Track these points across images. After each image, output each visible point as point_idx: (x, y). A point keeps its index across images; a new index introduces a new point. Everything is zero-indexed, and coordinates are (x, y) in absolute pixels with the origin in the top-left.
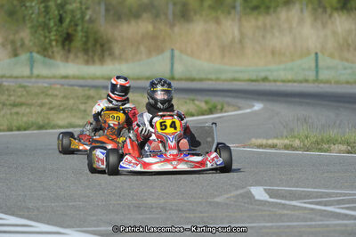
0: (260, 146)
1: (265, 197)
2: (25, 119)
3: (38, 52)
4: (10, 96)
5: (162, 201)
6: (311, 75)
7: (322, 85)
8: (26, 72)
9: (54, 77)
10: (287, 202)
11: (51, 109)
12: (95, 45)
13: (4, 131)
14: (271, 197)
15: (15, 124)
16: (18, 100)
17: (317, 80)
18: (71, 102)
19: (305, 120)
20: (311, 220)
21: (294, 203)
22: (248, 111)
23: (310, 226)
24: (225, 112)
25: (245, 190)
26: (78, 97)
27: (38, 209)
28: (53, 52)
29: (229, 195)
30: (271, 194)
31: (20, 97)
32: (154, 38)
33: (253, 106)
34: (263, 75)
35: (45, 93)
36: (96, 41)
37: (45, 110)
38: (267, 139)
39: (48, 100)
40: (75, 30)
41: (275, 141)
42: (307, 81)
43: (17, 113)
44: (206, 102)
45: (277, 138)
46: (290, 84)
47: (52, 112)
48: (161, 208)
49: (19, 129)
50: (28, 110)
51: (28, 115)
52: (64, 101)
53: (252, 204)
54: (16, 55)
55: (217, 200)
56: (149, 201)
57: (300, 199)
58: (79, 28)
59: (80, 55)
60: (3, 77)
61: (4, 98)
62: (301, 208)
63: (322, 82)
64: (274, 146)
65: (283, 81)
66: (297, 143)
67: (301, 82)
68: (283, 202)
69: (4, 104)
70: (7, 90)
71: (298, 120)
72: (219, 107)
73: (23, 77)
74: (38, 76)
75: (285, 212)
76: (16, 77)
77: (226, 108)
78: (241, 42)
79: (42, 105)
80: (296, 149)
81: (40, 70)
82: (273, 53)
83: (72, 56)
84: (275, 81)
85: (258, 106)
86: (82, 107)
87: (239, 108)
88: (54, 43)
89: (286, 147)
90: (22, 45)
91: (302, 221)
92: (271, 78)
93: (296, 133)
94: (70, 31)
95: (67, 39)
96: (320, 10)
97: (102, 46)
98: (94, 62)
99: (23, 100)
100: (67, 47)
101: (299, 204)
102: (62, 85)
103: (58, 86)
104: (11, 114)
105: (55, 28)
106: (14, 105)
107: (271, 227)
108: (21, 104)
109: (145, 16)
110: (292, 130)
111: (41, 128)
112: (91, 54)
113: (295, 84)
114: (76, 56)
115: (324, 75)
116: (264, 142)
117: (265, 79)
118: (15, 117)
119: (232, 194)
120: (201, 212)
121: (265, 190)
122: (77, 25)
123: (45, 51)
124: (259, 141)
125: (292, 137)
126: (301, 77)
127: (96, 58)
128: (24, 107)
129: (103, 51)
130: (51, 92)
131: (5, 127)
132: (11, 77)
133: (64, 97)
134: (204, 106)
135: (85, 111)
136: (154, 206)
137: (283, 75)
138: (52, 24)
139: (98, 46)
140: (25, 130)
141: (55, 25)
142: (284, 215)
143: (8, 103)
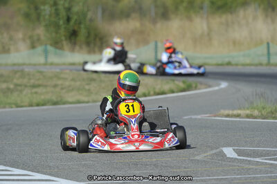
0: (228, 116)
1: (234, 155)
2: (42, 97)
3: (51, 45)
4: (30, 79)
5: (154, 160)
6: (264, 60)
7: (273, 68)
8: (42, 60)
9: (64, 64)
10: (252, 159)
11: (62, 89)
12: (95, 39)
13: (26, 106)
14: (239, 156)
15: (35, 101)
16: (37, 83)
17: (269, 64)
18: (78, 83)
19: (262, 95)
20: (271, 172)
21: (257, 160)
22: (216, 88)
23: (270, 177)
24: (199, 89)
25: (218, 150)
26: (84, 80)
27: (58, 167)
28: (62, 45)
29: (206, 155)
30: (239, 153)
31: (38, 80)
32: (141, 32)
33: (220, 84)
34: (227, 60)
35: (57, 76)
36: (96, 36)
37: (58, 89)
38: (233, 110)
39: (60, 82)
40: (80, 28)
41: (239, 112)
42: (261, 64)
43: (36, 93)
44: (184, 82)
45: (240, 109)
46: (248, 67)
47: (64, 91)
48: (155, 165)
49: (38, 105)
50: (44, 90)
51: (44, 94)
52: (73, 83)
53: (224, 161)
54: (33, 47)
55: (197, 158)
56: (144, 160)
57: (262, 156)
58: (82, 26)
59: (84, 46)
60: (24, 64)
61: (25, 81)
62: (262, 163)
63: (272, 65)
64: (238, 116)
65: (243, 65)
66: (256, 113)
67: (256, 65)
68: (249, 159)
69: (26, 86)
70: (29, 74)
71: (256, 95)
72: (194, 85)
73: (40, 65)
74: (52, 64)
75: (251, 167)
76: (35, 65)
77: (199, 86)
78: (209, 34)
79: (55, 86)
80: (255, 118)
81: (53, 59)
82: (234, 43)
83: (77, 48)
84: (237, 65)
85: (224, 85)
86: (87, 87)
87: (210, 86)
88: (63, 38)
89: (248, 116)
90: (39, 39)
91: (264, 174)
92: (233, 62)
93: (255, 105)
94: (76, 28)
95: (73, 35)
96: (270, 10)
97: (101, 39)
98: (94, 52)
99: (40, 82)
100: (73, 41)
101: (261, 161)
102: (71, 70)
103: (68, 71)
104: (32, 93)
105: (63, 26)
106: (34, 86)
107: (240, 179)
108: (39, 86)
109: (133, 15)
110: (252, 103)
111: (55, 103)
112: (92, 45)
113: (253, 67)
114: (81, 47)
115: (274, 60)
116: (230, 112)
117: (229, 64)
118: (35, 95)
119: (208, 154)
120: (185, 168)
121: (234, 150)
122: (80, 23)
123: (57, 44)
124: (227, 112)
125: (252, 108)
126: (256, 61)
127: (97, 49)
128: (41, 88)
129: (102, 43)
130: (62, 76)
131: (26, 104)
132: (30, 64)
133: (73, 80)
134: (182, 85)
135: (89, 90)
136: (148, 163)
137: (242, 60)
138: (61, 22)
139: (97, 39)
140: (43, 105)
141: (64, 23)
142: (250, 169)
143: (28, 85)
